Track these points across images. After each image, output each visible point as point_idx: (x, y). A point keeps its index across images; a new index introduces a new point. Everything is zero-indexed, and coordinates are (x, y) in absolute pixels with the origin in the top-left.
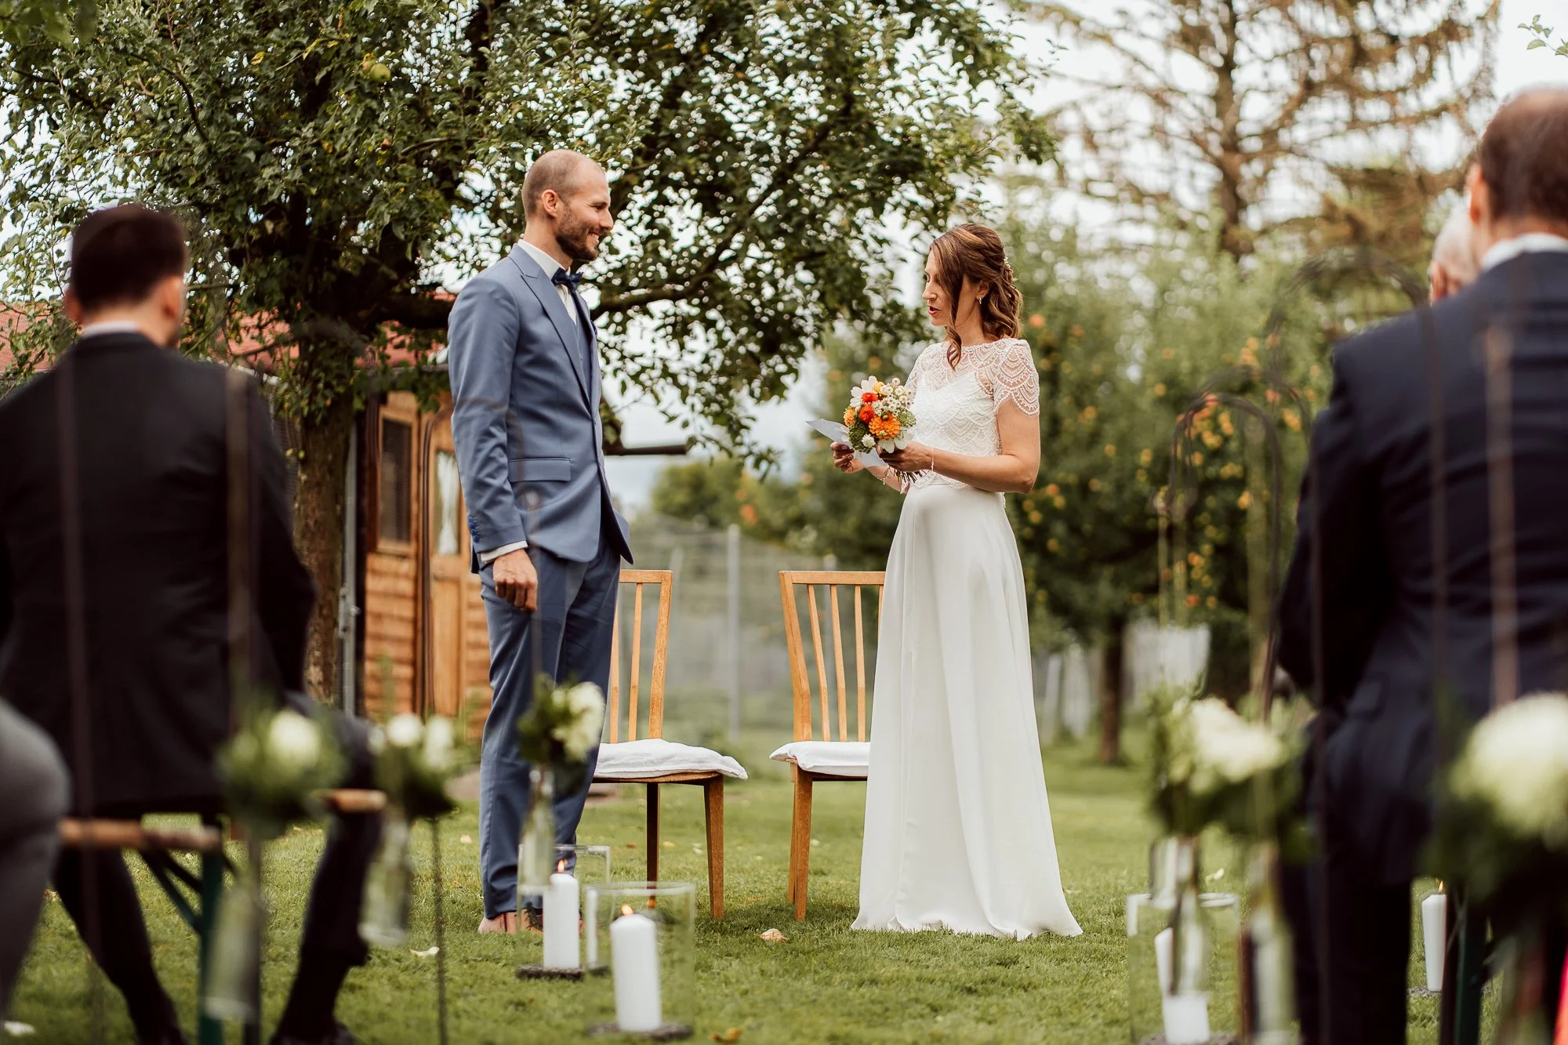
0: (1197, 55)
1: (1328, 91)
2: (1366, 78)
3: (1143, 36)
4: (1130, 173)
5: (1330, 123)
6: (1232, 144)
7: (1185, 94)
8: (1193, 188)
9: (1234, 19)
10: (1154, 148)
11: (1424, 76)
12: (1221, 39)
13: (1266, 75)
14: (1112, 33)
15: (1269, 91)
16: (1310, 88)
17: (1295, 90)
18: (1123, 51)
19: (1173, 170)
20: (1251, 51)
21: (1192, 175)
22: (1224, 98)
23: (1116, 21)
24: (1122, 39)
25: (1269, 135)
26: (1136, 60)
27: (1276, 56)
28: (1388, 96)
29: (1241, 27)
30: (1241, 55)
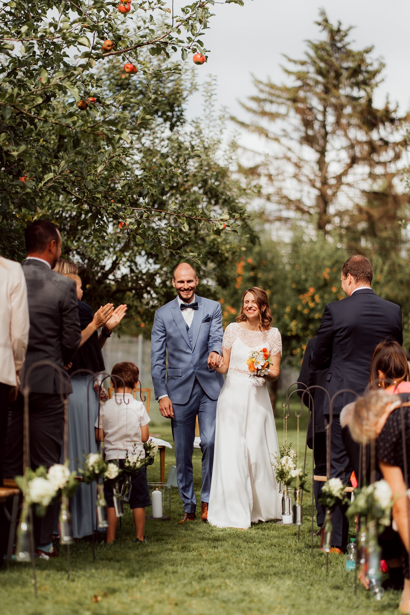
0: (312, 147)
1: (361, 162)
2: (375, 157)
3: (291, 139)
4: (285, 192)
5: (362, 175)
6: (325, 182)
7: (307, 162)
8: (309, 198)
9: (326, 133)
10: (295, 182)
11: (397, 157)
12: (321, 142)
13: (338, 155)
14: (279, 138)
15: (339, 161)
16: (354, 160)
17: (348, 161)
18: (284, 145)
19: (301, 191)
20: (332, 146)
21: (309, 193)
22: (322, 163)
23: (281, 133)
24: (284, 140)
25: (339, 178)
26: (289, 149)
27: (342, 148)
28: (384, 164)
29: (329, 137)
30: (328, 147)
